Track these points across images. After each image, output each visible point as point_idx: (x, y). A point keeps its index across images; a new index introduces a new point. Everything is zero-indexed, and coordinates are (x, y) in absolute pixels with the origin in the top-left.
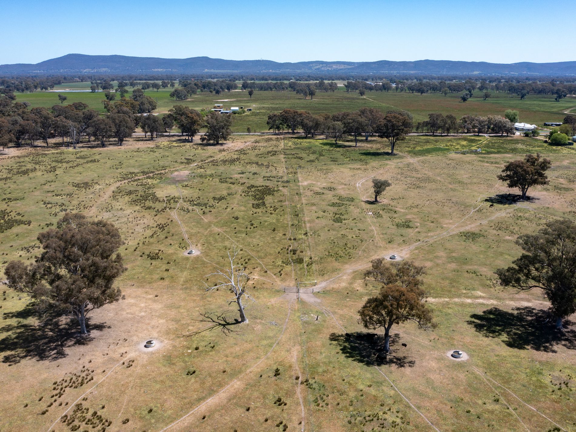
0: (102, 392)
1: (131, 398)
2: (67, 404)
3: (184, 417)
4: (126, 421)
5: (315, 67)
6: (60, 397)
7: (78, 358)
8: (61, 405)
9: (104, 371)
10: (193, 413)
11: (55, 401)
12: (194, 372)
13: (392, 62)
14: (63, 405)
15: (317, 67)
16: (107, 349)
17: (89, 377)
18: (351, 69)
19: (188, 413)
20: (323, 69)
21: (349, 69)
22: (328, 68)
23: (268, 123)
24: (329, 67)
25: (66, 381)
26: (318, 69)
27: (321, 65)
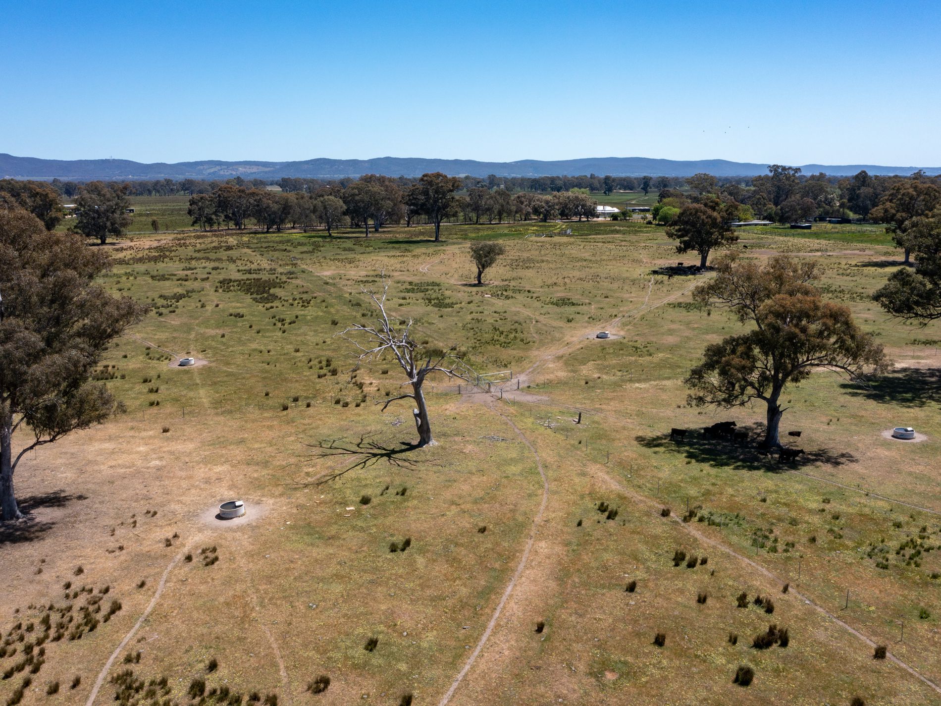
0: (174, 632)
1: (283, 627)
2: (76, 683)
3: (484, 638)
4: (320, 685)
5: (209, 171)
6: (36, 670)
7: (35, 569)
8: (54, 690)
9: (142, 585)
10: (498, 625)
11: (27, 683)
12: (407, 543)
13: (335, 161)
14: (64, 689)
15: (212, 170)
16: (112, 539)
17: (106, 607)
18: (269, 172)
19: (484, 628)
20: (222, 173)
21: (266, 172)
22: (230, 172)
23: (190, 212)
24: (233, 170)
25: (30, 628)
26: (214, 173)
27: (218, 168)
